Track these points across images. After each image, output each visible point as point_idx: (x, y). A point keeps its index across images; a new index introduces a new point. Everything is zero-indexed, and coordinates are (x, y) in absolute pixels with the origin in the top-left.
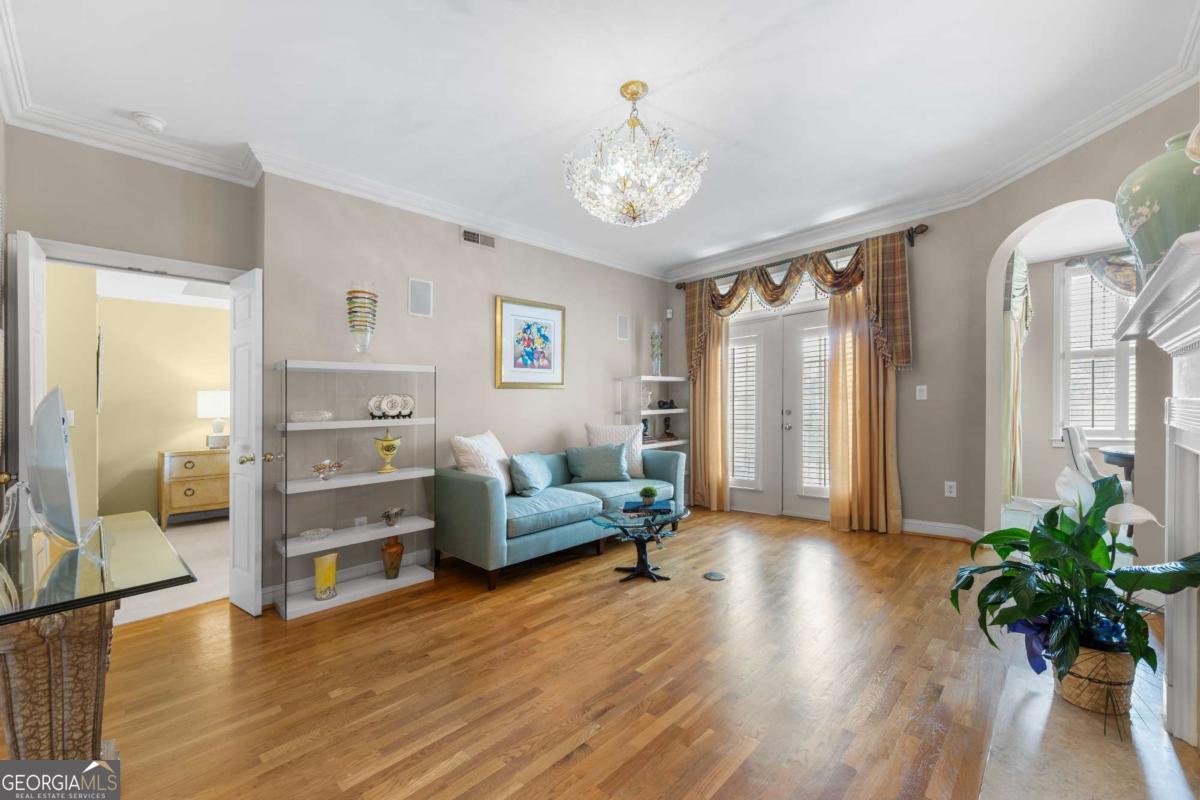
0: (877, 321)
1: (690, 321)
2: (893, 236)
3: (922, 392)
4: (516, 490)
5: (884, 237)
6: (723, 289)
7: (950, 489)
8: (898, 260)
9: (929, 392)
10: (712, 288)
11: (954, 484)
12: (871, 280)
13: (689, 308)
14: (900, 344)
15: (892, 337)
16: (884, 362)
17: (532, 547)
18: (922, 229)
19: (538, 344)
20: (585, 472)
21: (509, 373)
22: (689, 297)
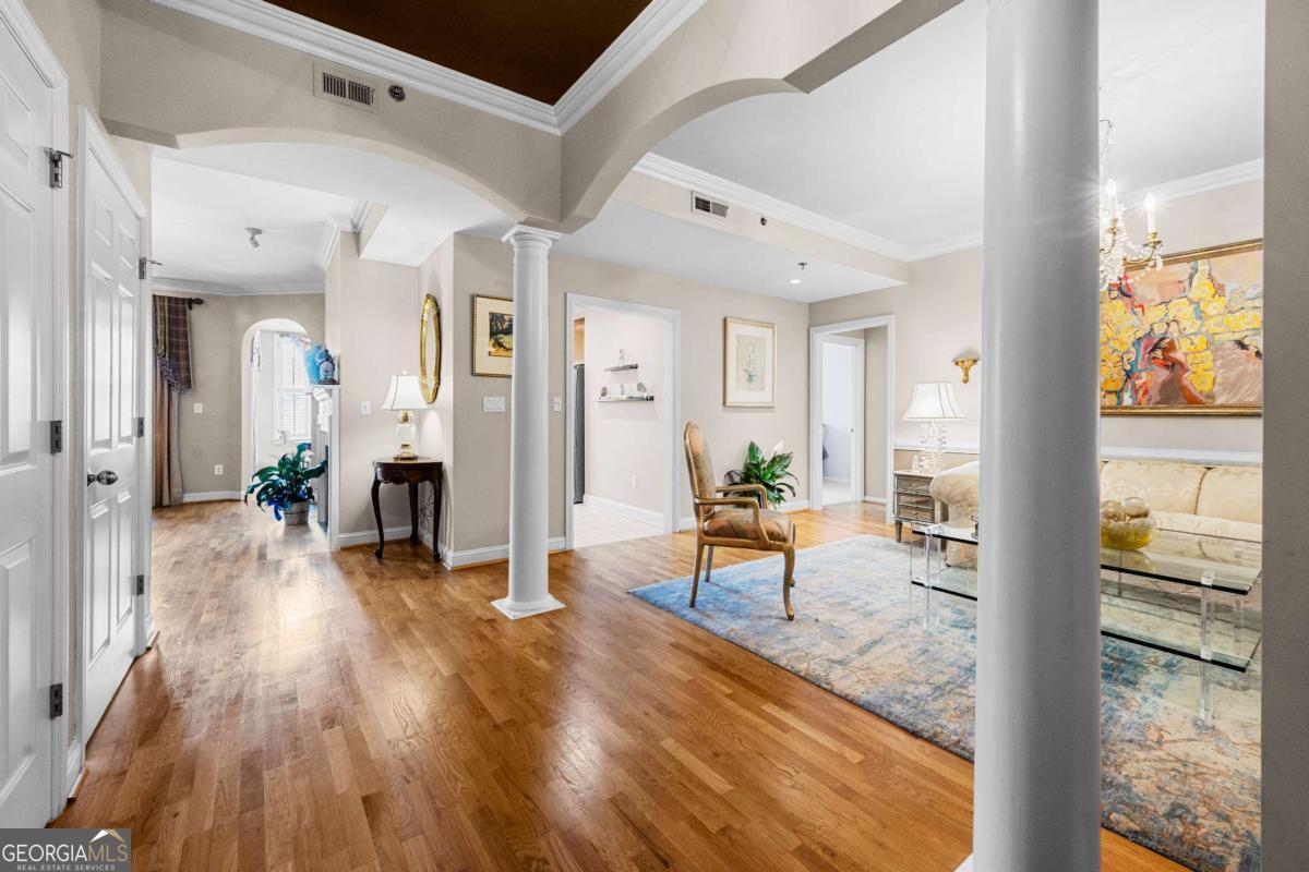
0: (164, 356)
2: (176, 299)
3: (198, 408)
5: (170, 299)
7: (219, 470)
8: (181, 317)
9: (203, 408)
11: (221, 466)
12: (159, 326)
14: (183, 375)
15: (176, 370)
16: (169, 386)
18: (199, 302)
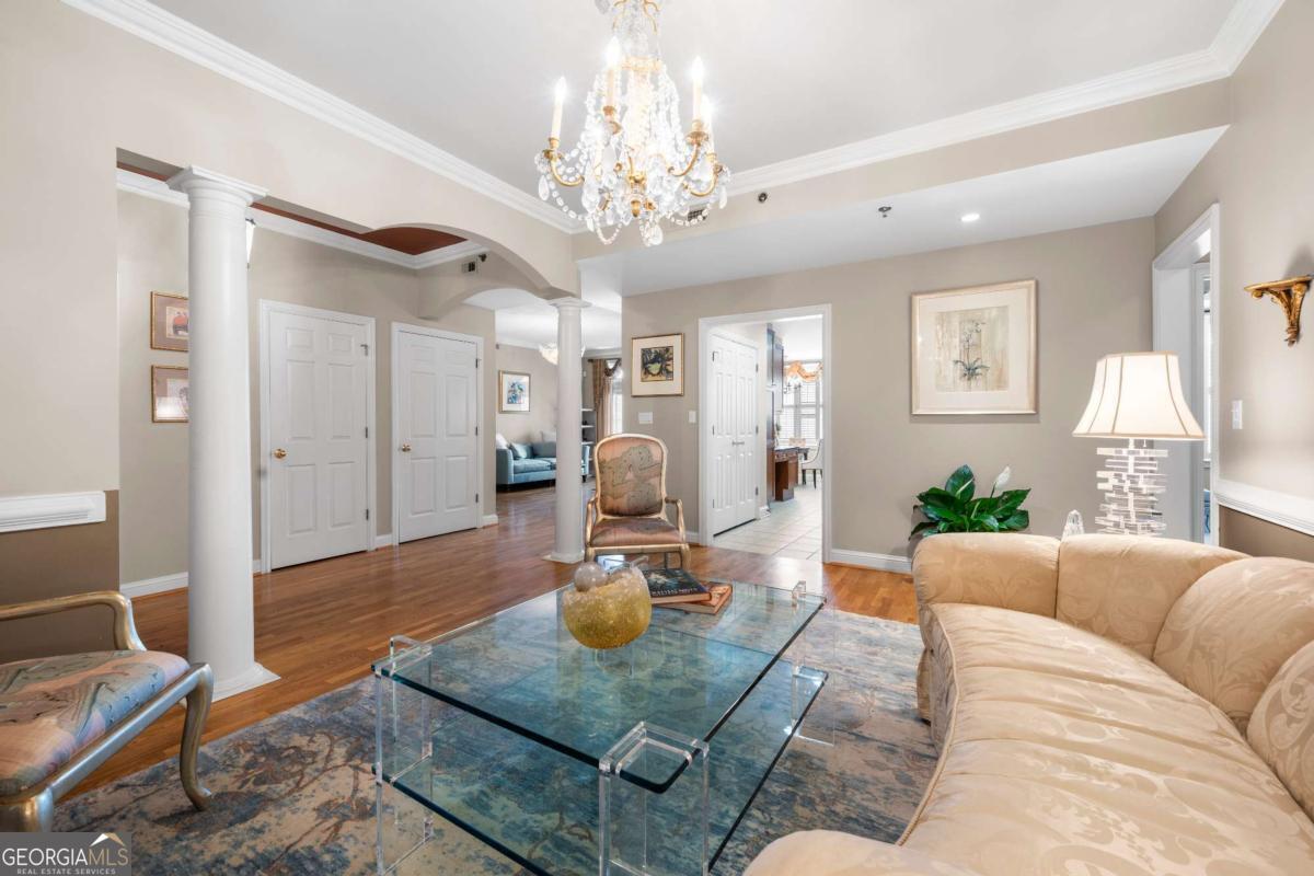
1: (595, 380)
4: (516, 457)
6: (611, 365)
10: (605, 364)
13: (595, 373)
17: (522, 478)
19: (518, 392)
20: (542, 453)
21: (506, 407)
22: (595, 367)
